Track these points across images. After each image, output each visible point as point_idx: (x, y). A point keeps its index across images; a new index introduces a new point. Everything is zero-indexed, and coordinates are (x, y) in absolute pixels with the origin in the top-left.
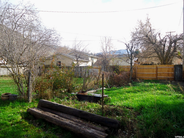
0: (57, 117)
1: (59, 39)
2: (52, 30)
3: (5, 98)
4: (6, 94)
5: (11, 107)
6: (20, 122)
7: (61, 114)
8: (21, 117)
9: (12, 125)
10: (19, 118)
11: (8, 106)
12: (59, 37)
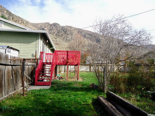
0: (113, 109)
1: (150, 38)
2: (141, 31)
3: (91, 86)
4: (93, 84)
5: (91, 93)
6: (88, 105)
7: (120, 108)
8: (91, 102)
9: (83, 105)
10: (90, 101)
11: (90, 92)
12: (149, 36)
